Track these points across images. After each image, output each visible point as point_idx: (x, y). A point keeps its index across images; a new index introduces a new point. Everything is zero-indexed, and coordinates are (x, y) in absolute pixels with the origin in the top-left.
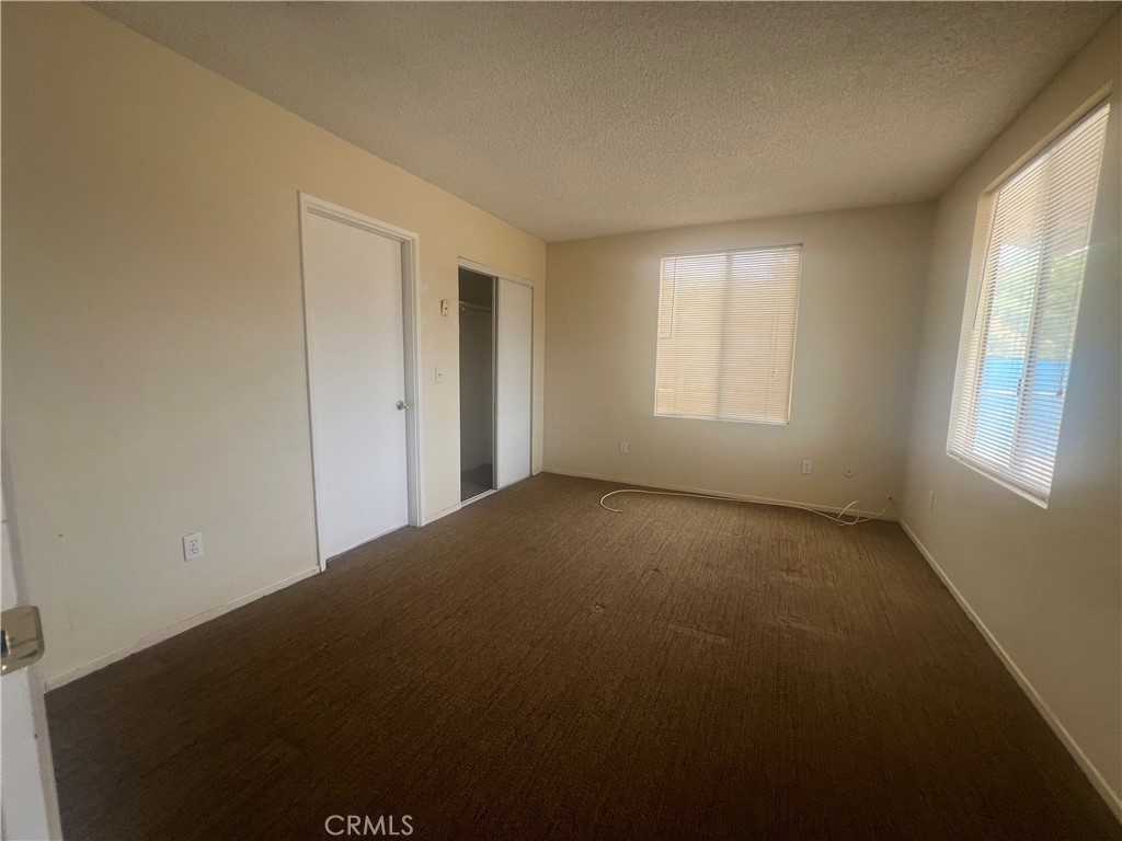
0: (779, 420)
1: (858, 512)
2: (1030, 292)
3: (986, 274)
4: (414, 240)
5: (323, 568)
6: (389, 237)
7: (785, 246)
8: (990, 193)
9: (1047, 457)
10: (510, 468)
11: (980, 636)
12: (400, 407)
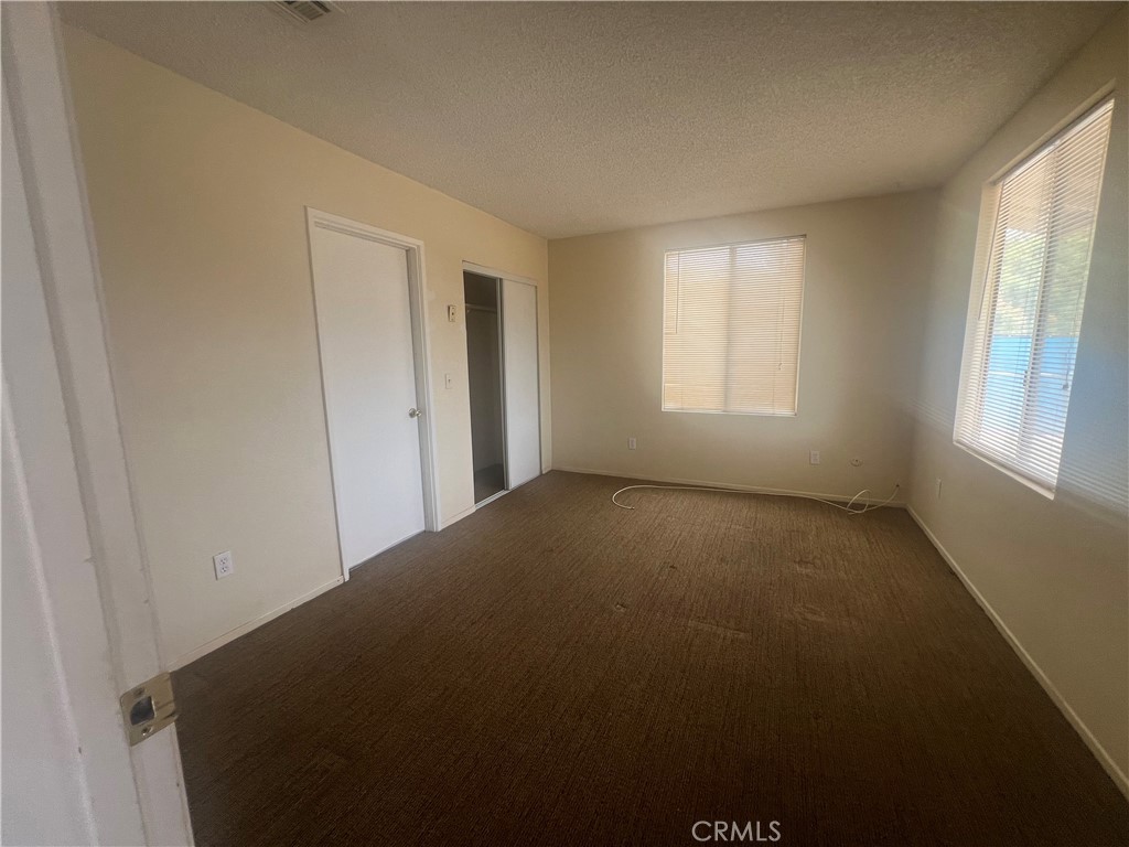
0: (785, 412)
1: (867, 501)
2: (1037, 266)
3: (993, 254)
4: (418, 247)
5: (347, 578)
6: (395, 245)
7: (788, 238)
8: (995, 183)
9: (1055, 433)
10: (521, 467)
11: (989, 621)
12: (412, 415)
